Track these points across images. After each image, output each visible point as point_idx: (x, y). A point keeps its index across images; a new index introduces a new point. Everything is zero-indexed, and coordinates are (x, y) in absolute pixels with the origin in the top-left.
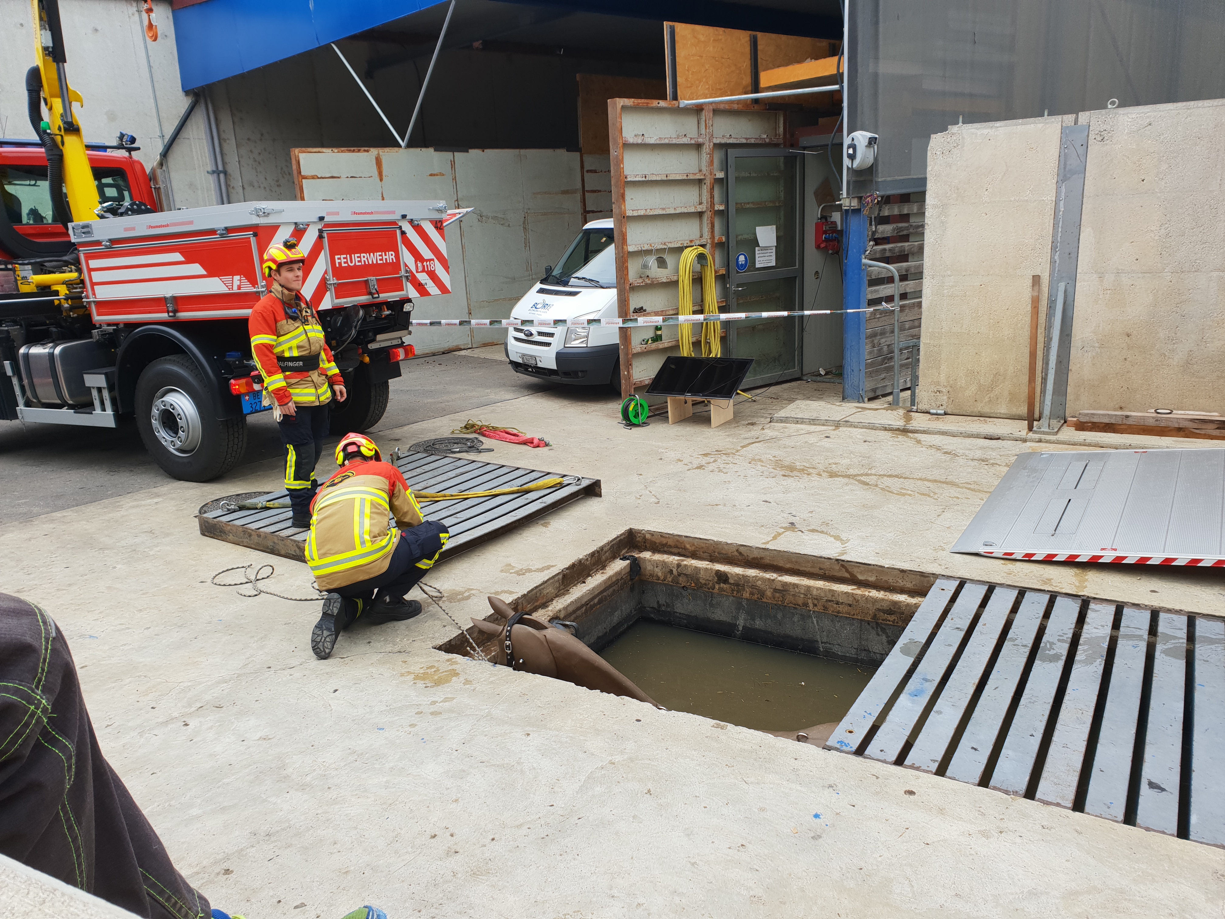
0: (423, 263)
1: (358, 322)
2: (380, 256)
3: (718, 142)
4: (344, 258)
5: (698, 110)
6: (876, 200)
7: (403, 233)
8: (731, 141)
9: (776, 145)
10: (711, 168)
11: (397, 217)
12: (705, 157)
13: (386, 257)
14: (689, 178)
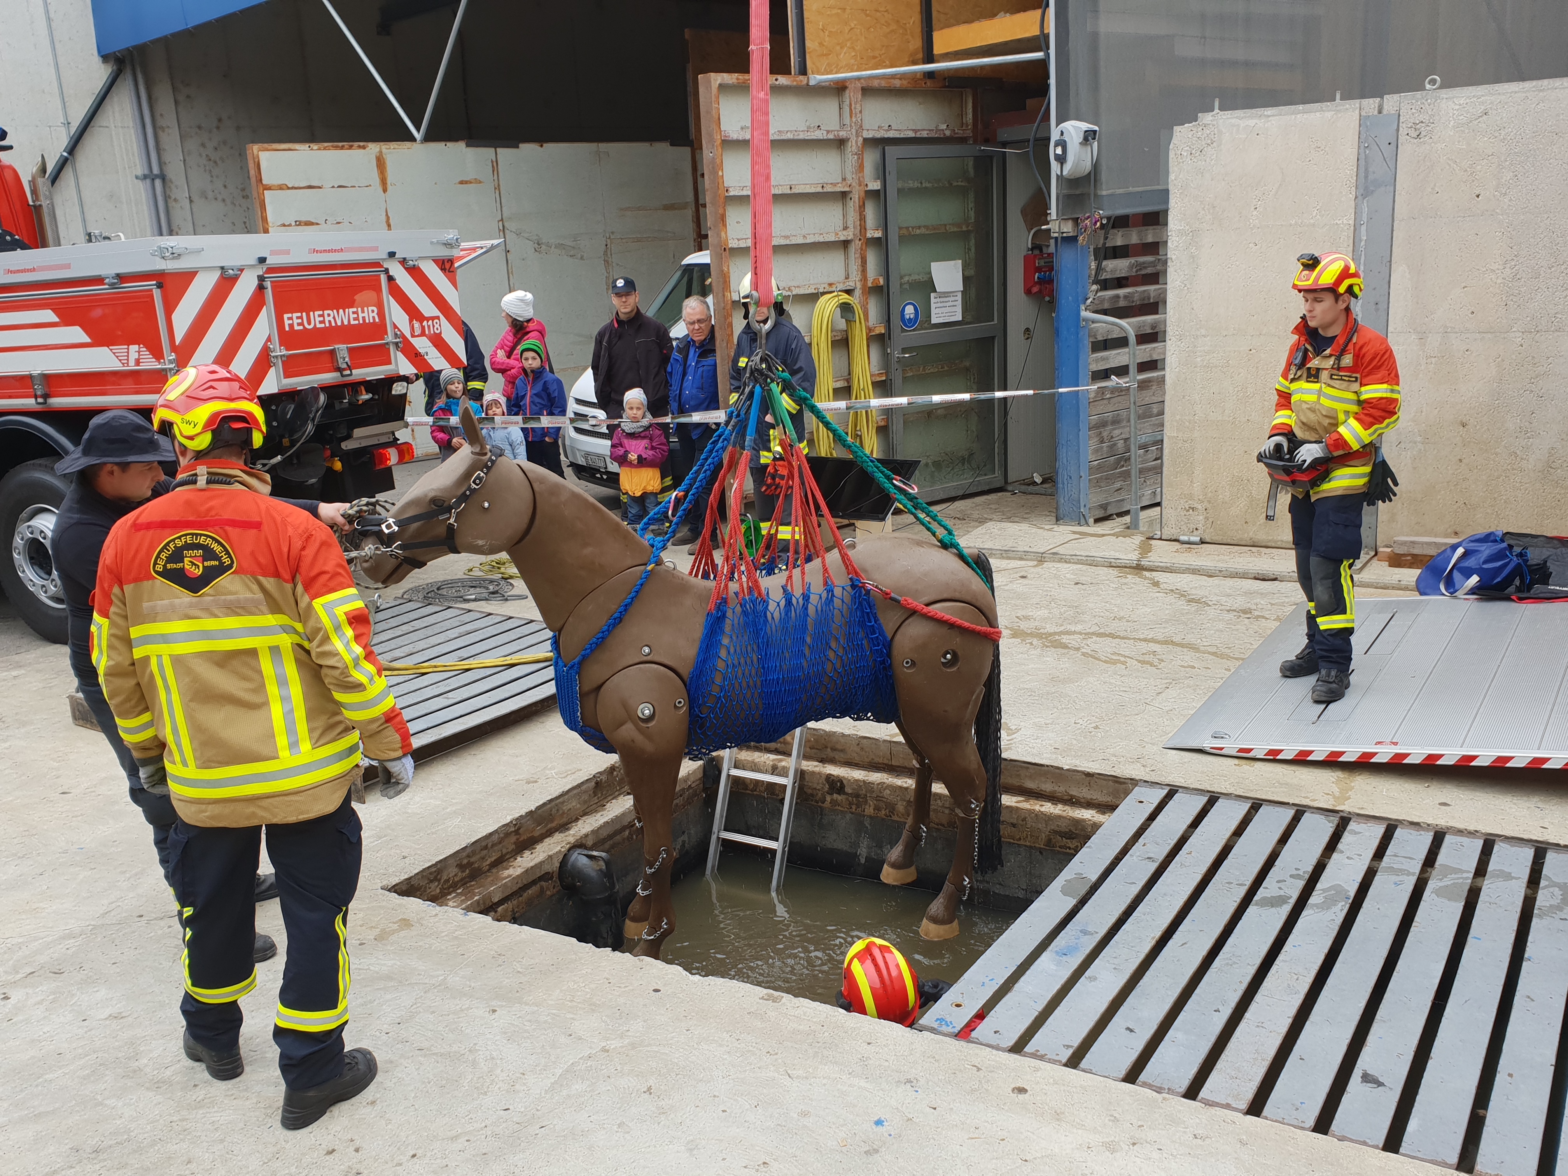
0: (421, 323)
1: (317, 411)
2: (354, 313)
3: (870, 136)
4: (298, 318)
5: (839, 89)
6: (1098, 224)
7: (391, 279)
8: (891, 134)
9: (962, 140)
10: (861, 175)
11: (380, 255)
12: (851, 160)
13: (363, 315)
14: (825, 190)
